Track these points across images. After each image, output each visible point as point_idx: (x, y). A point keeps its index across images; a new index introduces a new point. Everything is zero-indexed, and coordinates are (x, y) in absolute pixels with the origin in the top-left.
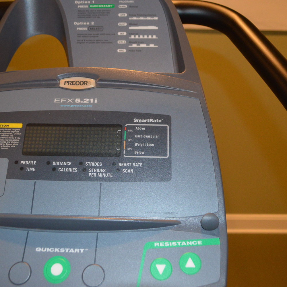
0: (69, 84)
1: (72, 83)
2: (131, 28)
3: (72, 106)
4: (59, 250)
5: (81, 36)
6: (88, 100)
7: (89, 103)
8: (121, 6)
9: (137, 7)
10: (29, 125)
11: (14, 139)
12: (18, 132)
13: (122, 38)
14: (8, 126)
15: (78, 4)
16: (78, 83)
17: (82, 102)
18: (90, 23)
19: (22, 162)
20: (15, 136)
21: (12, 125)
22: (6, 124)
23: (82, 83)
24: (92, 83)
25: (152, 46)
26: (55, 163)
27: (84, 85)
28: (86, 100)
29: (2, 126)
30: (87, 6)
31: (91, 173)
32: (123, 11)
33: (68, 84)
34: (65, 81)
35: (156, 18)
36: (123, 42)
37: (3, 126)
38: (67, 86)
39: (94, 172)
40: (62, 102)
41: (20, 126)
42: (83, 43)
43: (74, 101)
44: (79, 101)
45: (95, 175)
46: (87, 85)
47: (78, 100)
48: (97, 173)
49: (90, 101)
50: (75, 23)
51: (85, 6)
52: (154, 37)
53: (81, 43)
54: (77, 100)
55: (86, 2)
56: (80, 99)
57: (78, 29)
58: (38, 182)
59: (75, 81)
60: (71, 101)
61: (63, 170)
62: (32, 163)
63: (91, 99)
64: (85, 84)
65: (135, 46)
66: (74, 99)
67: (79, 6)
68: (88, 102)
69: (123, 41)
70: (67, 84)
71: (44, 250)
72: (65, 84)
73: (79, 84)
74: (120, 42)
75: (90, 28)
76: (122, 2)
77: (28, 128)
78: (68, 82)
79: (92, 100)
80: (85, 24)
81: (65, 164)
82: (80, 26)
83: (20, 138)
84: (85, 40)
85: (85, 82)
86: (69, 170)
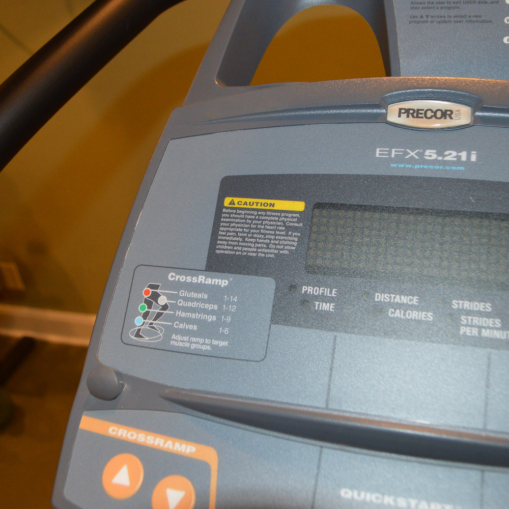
0: (410, 115)
1: (416, 114)
3: (417, 167)
4: (395, 501)
5: (420, 6)
6: (454, 153)
7: (458, 162)
10: (319, 206)
11: (287, 235)
12: (295, 220)
14: (273, 206)
16: (429, 114)
17: (440, 158)
19: (304, 289)
20: (288, 228)
21: (281, 205)
22: (269, 201)
23: (439, 114)
24: (463, 115)
26: (379, 297)
27: (445, 118)
28: (450, 154)
29: (259, 204)
31: (467, 325)
33: (408, 116)
34: (400, 109)
37: (261, 206)
39: (471, 326)
40: (393, 156)
41: (299, 206)
42: (423, 22)
43: (421, 155)
44: (434, 156)
45: (475, 332)
46: (451, 118)
47: (431, 154)
48: (480, 328)
49: (459, 157)
53: (418, 22)
54: (428, 152)
56: (435, 151)
58: (342, 336)
59: (423, 110)
60: (415, 154)
61: (398, 314)
62: (327, 292)
63: (461, 152)
64: (448, 117)
66: (421, 151)
68: (455, 159)
70: (404, 116)
71: (359, 495)
72: (399, 116)
73: (431, 117)
77: (317, 211)
78: (407, 111)
79: (464, 156)
81: (405, 299)
83: (299, 235)
84: (427, 16)
85: (446, 111)
86: (414, 315)
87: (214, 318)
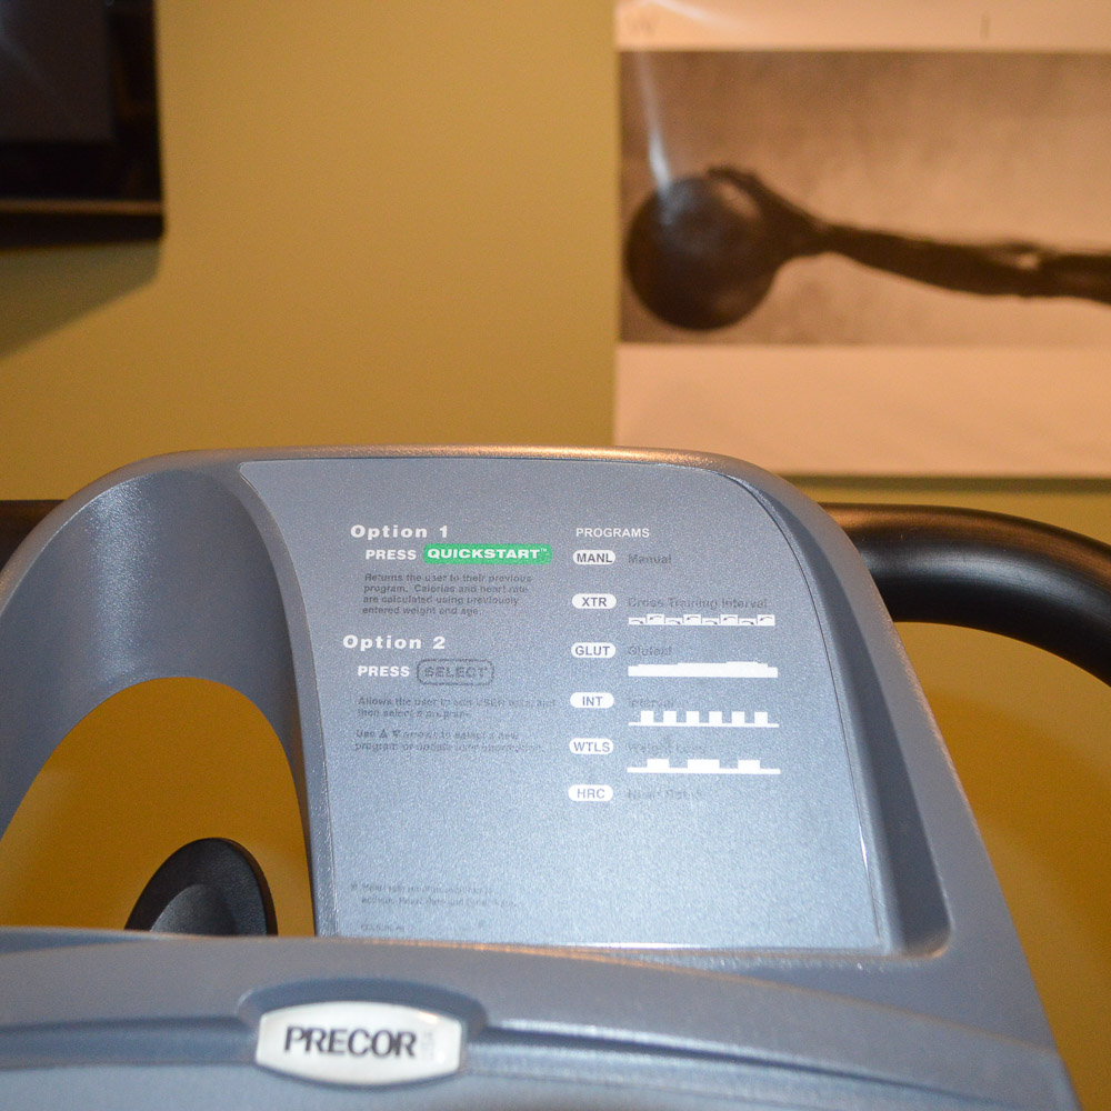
0: (314, 1047)
2: (637, 671)
5: (382, 709)
8: (582, 557)
9: (665, 560)
13: (593, 723)
15: (364, 543)
16: (361, 1043)
18: (428, 642)
23: (383, 1044)
25: (749, 767)
27: (398, 1053)
30: (412, 555)
32: (592, 579)
33: (308, 1048)
34: (290, 1032)
35: (769, 621)
36: (600, 745)
38: (299, 1060)
42: (386, 747)
50: (350, 641)
51: (401, 554)
52: (761, 720)
53: (376, 748)
55: (407, 533)
57: (361, 670)
59: (344, 1031)
64: (404, 1051)
65: (658, 766)
67: (369, 554)
69: (600, 742)
70: (298, 1047)
72: (287, 1047)
73: (365, 1051)
74: (579, 746)
75: (428, 668)
76: (588, 532)
78: (307, 1034)
80: (400, 644)
82: (374, 657)
84: (395, 733)
85: (400, 1035)
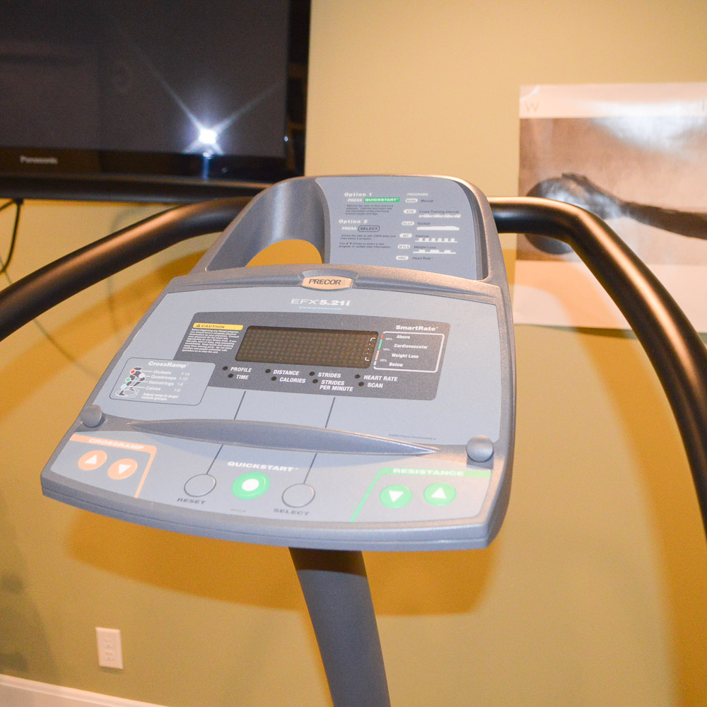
1: (320, 282)
2: (419, 228)
3: (314, 308)
4: (260, 466)
5: (347, 237)
6: (337, 302)
7: (339, 305)
8: (408, 201)
9: (432, 201)
10: (251, 328)
11: (229, 342)
12: (235, 334)
13: (405, 241)
14: (224, 328)
15: (348, 197)
17: (329, 304)
18: (362, 221)
19: (232, 368)
20: (229, 339)
21: (228, 327)
22: (221, 325)
23: (333, 282)
24: (347, 282)
25: (448, 252)
26: (276, 372)
28: (335, 302)
30: (361, 200)
31: (324, 385)
32: (411, 206)
33: (315, 283)
34: (311, 280)
35: (458, 216)
36: (407, 246)
37: (216, 327)
38: (312, 285)
39: (327, 385)
40: (301, 303)
41: (240, 327)
42: (347, 247)
43: (317, 303)
44: (325, 303)
45: (329, 387)
46: (339, 284)
47: (324, 302)
48: (332, 386)
49: (339, 304)
50: (341, 221)
51: (358, 200)
52: (453, 240)
53: (345, 247)
54: (322, 301)
55: (360, 195)
56: (326, 301)
57: (343, 228)
58: (248, 391)
59: (324, 280)
60: (314, 302)
61: (285, 380)
62: (246, 370)
63: (341, 301)
64: (337, 284)
65: (422, 251)
66: (318, 300)
67: (349, 200)
69: (406, 246)
70: (312, 283)
71: (239, 464)
72: (310, 283)
73: (328, 283)
74: (401, 247)
75: (362, 228)
76: (411, 194)
77: (250, 331)
78: (315, 280)
79: (342, 303)
80: (355, 222)
81: (291, 373)
82: (347, 225)
83: (236, 342)
84: (351, 243)
85: (337, 280)
86: (295, 380)
87: (173, 384)
